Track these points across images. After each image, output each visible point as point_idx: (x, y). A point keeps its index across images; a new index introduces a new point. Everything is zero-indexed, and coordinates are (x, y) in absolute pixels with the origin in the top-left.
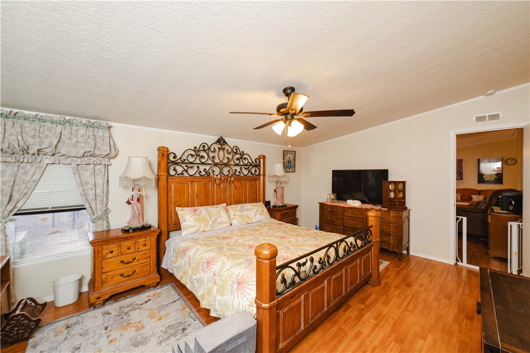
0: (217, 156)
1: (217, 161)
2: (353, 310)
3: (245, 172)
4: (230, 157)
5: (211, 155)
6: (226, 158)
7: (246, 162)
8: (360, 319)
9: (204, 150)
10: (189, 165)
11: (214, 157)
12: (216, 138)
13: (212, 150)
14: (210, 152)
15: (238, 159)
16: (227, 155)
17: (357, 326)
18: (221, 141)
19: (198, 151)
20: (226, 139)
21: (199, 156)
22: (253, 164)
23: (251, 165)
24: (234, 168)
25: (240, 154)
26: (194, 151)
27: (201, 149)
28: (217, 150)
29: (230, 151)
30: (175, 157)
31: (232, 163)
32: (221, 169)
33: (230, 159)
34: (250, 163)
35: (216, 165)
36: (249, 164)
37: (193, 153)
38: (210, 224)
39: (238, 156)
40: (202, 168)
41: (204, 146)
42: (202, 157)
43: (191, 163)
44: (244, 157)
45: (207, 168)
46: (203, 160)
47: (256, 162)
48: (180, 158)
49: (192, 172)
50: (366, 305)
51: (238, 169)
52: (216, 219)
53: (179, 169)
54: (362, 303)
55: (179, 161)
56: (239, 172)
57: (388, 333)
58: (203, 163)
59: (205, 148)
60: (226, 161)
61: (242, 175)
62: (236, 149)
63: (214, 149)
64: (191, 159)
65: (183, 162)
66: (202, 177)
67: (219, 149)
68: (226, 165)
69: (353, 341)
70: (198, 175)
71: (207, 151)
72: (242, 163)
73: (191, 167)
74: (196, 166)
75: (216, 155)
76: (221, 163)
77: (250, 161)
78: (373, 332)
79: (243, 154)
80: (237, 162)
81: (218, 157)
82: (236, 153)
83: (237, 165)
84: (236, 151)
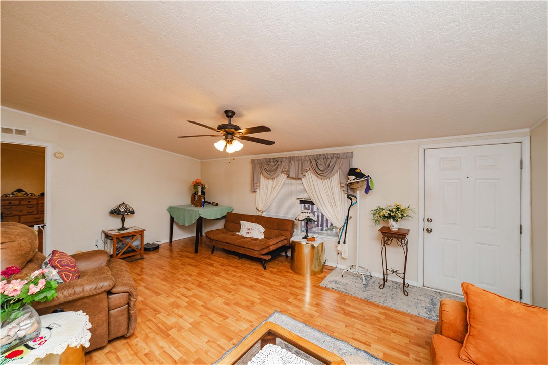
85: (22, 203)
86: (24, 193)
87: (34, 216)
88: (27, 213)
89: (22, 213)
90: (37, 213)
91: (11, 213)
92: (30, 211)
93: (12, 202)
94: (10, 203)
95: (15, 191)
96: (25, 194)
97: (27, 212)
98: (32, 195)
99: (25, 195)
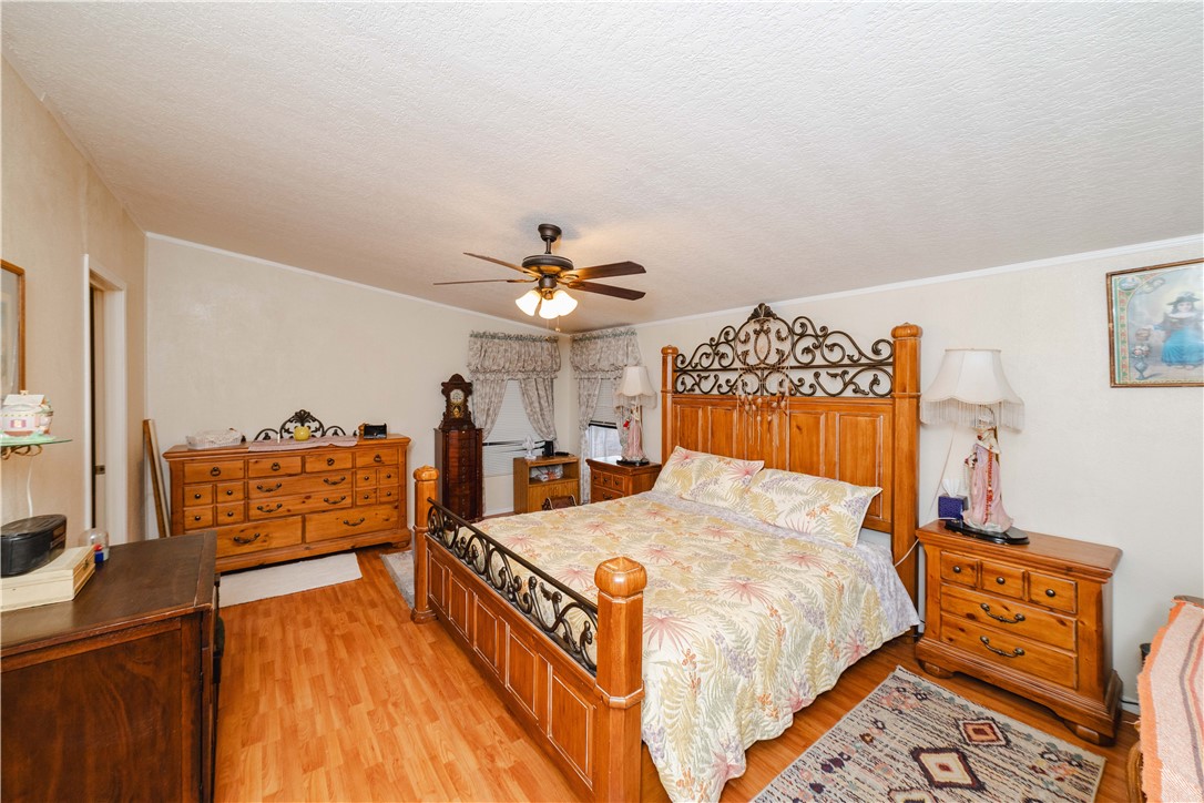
0: (752, 353)
1: (752, 360)
2: (497, 738)
3: (834, 386)
4: (786, 347)
5: (740, 349)
6: (773, 351)
7: (835, 356)
8: (464, 736)
9: (727, 342)
10: (703, 374)
11: (746, 353)
12: (750, 310)
13: (743, 338)
14: (739, 344)
15: (807, 350)
16: (776, 344)
17: (450, 722)
18: (762, 314)
19: (717, 344)
20: (774, 307)
21: (717, 354)
22: (863, 361)
23: (855, 363)
24: (795, 376)
25: (816, 337)
26: (711, 346)
27: (722, 340)
28: (753, 337)
29: (784, 333)
30: (683, 362)
31: (791, 362)
32: (763, 380)
33: (787, 353)
34: (850, 358)
35: (750, 369)
36: (846, 361)
37: (709, 350)
38: (692, 488)
39: (808, 342)
40: (723, 377)
41: (727, 333)
42: (723, 356)
43: (706, 369)
44: (829, 341)
45: (733, 376)
46: (725, 363)
47: (876, 352)
48: (690, 363)
49: (706, 386)
50: (504, 776)
51: (808, 376)
52: (705, 484)
53: (689, 382)
54: (513, 767)
55: (690, 368)
56: (811, 386)
57: (402, 767)
58: (725, 369)
59: (728, 336)
60: (773, 359)
61: (819, 393)
62: (803, 325)
63: (747, 334)
64: (705, 362)
65: (694, 370)
66: (724, 397)
67: (757, 333)
68: (776, 368)
69: (424, 700)
70: (715, 392)
71: (732, 343)
72: (819, 361)
73: (706, 378)
74: (713, 374)
75: (750, 346)
76: (762, 366)
77: (851, 351)
78: (423, 740)
79: (826, 336)
80: (806, 359)
81: (756, 351)
82: (802, 336)
83: (806, 366)
84: (800, 330)
85: (309, 468)
86: (314, 425)
87: (344, 515)
88: (325, 505)
89: (312, 504)
90: (354, 505)
91: (279, 506)
92: (334, 496)
93: (281, 462)
94: (276, 467)
95: (290, 421)
96: (317, 430)
97: (327, 501)
98: (336, 433)
99: (318, 434)
